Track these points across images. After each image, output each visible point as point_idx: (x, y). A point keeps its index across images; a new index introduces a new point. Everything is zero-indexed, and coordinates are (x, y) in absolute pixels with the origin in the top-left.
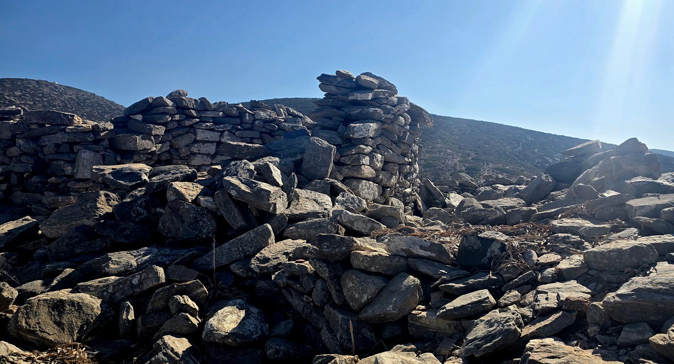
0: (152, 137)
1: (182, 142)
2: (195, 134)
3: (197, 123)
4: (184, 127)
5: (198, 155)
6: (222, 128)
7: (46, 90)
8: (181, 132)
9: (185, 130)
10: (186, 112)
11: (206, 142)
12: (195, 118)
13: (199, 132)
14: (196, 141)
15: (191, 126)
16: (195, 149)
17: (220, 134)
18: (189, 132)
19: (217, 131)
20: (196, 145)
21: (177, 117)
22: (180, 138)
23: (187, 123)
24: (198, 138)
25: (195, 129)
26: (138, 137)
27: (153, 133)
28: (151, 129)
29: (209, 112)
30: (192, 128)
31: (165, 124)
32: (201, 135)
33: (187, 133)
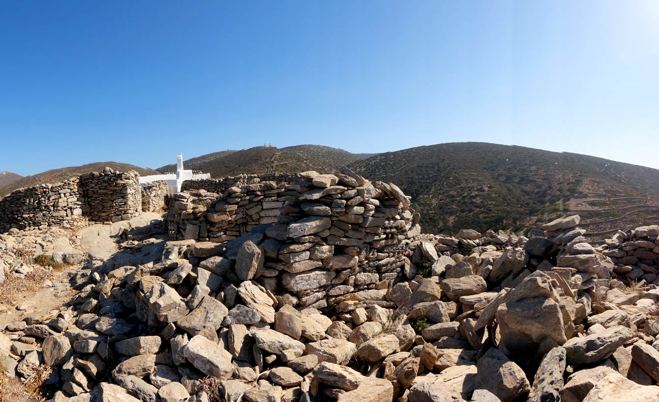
0: (228, 213)
1: (253, 212)
2: (262, 205)
3: (263, 198)
4: (255, 202)
5: (266, 218)
6: (284, 199)
7: (312, 149)
8: (251, 206)
9: (254, 204)
10: (254, 193)
11: (273, 209)
12: (260, 196)
13: (264, 204)
14: (262, 209)
15: (260, 201)
16: (262, 214)
17: (283, 203)
18: (257, 205)
19: (280, 201)
20: (263, 212)
21: (248, 198)
22: (251, 210)
23: (256, 200)
24: (264, 208)
25: (262, 202)
26: (215, 215)
27: (228, 210)
28: (226, 209)
29: (274, 190)
30: (260, 202)
31: (236, 203)
32: (266, 205)
33: (256, 205)
